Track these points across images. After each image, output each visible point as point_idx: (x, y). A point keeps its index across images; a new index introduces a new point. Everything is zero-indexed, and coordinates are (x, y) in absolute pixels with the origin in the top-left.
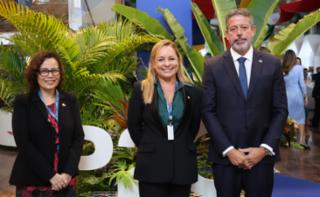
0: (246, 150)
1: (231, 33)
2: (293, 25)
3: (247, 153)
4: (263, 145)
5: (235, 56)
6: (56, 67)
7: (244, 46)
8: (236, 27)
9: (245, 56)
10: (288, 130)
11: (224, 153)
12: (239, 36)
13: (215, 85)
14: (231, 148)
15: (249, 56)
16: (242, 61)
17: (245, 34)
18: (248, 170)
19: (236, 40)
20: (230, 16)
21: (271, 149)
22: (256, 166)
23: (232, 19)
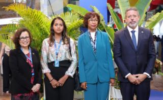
0: (137, 75)
1: (128, 18)
2: (158, 14)
3: (137, 77)
4: (145, 73)
5: (130, 30)
7: (135, 25)
8: (131, 16)
9: (135, 30)
10: (157, 66)
11: (126, 76)
12: (132, 20)
13: (121, 44)
14: (130, 74)
16: (133, 32)
17: (135, 19)
18: (138, 85)
19: (131, 22)
20: (127, 11)
21: (149, 75)
22: (142, 83)
23: (128, 12)
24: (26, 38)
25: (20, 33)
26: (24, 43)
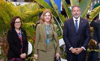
3: (77, 49)
5: (74, 19)
6: (20, 21)
7: (78, 16)
8: (75, 11)
9: (77, 20)
11: (70, 49)
12: (76, 13)
13: (68, 29)
14: (72, 48)
15: (79, 19)
16: (76, 21)
17: (78, 13)
19: (75, 15)
24: (19, 22)
25: (15, 19)
26: (17, 26)
